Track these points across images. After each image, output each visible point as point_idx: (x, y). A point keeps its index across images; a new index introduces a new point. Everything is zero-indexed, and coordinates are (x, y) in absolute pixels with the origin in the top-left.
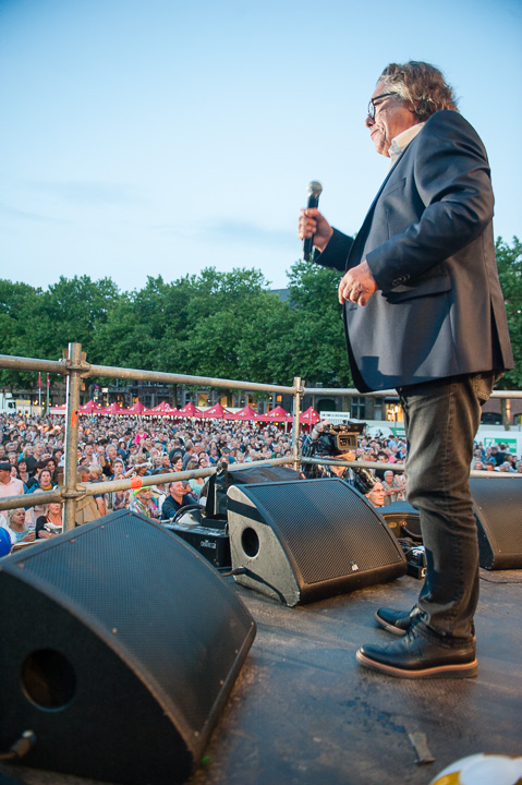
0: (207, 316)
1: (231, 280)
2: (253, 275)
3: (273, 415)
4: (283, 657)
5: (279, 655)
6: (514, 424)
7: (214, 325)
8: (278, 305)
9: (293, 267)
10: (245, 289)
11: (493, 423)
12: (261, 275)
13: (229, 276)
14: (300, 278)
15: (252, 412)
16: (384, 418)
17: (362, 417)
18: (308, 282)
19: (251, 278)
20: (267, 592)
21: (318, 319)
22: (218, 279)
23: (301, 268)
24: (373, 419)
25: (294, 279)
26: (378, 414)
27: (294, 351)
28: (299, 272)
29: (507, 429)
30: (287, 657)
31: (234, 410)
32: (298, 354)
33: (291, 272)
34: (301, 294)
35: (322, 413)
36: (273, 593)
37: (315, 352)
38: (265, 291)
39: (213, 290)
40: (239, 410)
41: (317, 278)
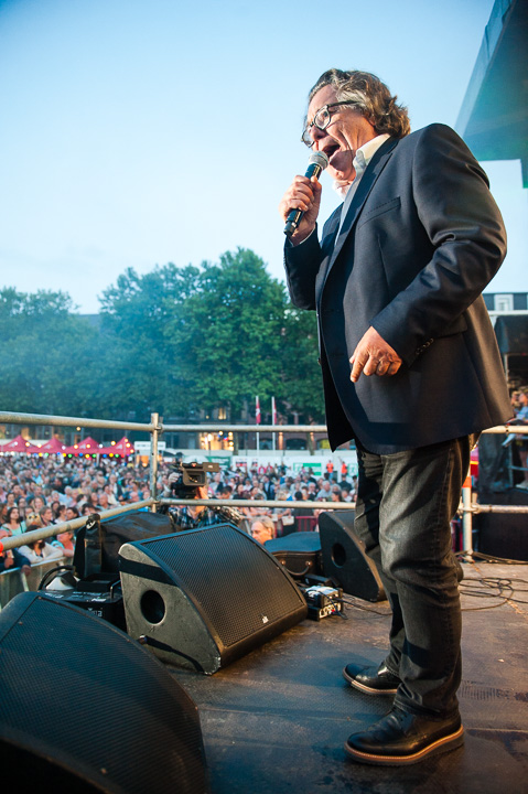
0: (6, 340)
1: (35, 302)
2: (61, 298)
3: (83, 446)
4: (231, 739)
5: (225, 738)
6: (317, 449)
7: (16, 350)
8: (88, 331)
9: (104, 292)
10: (50, 312)
11: (298, 449)
12: (69, 298)
13: (33, 297)
14: (112, 304)
15: (59, 445)
16: (198, 447)
17: (176, 447)
18: (120, 308)
19: (58, 300)
20: (178, 661)
21: (131, 347)
22: (20, 299)
23: (113, 293)
24: (186, 447)
25: (106, 304)
26: (192, 443)
27: (106, 379)
28: (111, 297)
29: (312, 454)
30: (235, 738)
31: (39, 443)
32: (111, 382)
33: (102, 297)
34: (113, 321)
35: (136, 443)
36: (185, 662)
37: (128, 380)
38: (73, 316)
39: (14, 311)
40: (44, 442)
41: (130, 305)
